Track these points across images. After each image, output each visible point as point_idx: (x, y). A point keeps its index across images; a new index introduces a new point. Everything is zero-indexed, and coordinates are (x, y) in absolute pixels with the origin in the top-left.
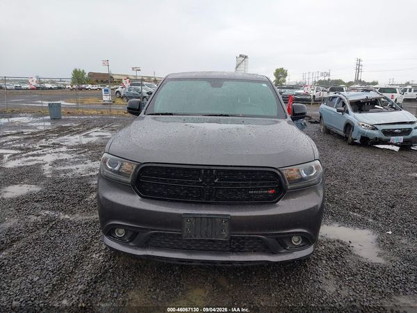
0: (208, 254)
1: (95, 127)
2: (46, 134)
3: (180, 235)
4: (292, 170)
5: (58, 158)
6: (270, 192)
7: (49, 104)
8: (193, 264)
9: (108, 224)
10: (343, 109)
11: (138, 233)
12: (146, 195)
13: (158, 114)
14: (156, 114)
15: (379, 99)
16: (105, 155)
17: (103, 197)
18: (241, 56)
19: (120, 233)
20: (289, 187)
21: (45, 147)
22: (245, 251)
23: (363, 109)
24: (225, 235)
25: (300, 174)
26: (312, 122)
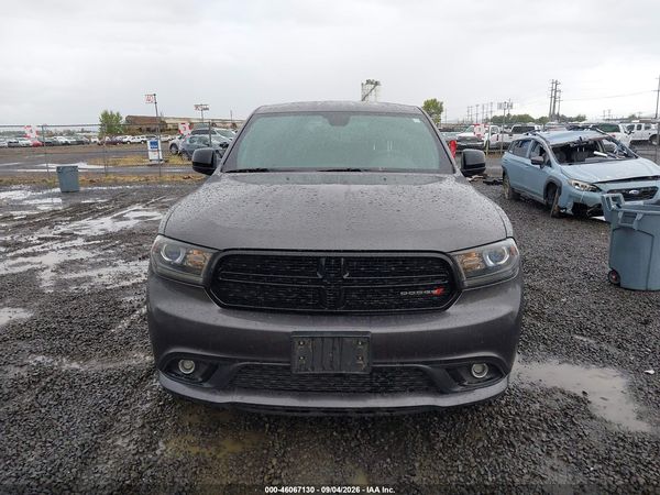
0: (334, 397)
1: (134, 203)
2: (51, 218)
3: (288, 368)
4: (469, 255)
5: (68, 259)
6: (435, 292)
7: (58, 168)
8: (311, 414)
9: (166, 353)
10: (541, 159)
11: (217, 367)
12: (229, 304)
13: (245, 171)
14: (241, 171)
15: (600, 140)
16: (158, 238)
17: (158, 310)
18: (368, 82)
19: (187, 367)
20: (466, 283)
21: (46, 239)
22: (396, 391)
23: (574, 157)
24: (361, 365)
25: (483, 261)
26: (488, 183)
